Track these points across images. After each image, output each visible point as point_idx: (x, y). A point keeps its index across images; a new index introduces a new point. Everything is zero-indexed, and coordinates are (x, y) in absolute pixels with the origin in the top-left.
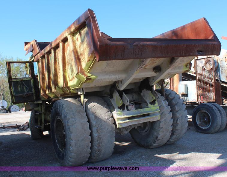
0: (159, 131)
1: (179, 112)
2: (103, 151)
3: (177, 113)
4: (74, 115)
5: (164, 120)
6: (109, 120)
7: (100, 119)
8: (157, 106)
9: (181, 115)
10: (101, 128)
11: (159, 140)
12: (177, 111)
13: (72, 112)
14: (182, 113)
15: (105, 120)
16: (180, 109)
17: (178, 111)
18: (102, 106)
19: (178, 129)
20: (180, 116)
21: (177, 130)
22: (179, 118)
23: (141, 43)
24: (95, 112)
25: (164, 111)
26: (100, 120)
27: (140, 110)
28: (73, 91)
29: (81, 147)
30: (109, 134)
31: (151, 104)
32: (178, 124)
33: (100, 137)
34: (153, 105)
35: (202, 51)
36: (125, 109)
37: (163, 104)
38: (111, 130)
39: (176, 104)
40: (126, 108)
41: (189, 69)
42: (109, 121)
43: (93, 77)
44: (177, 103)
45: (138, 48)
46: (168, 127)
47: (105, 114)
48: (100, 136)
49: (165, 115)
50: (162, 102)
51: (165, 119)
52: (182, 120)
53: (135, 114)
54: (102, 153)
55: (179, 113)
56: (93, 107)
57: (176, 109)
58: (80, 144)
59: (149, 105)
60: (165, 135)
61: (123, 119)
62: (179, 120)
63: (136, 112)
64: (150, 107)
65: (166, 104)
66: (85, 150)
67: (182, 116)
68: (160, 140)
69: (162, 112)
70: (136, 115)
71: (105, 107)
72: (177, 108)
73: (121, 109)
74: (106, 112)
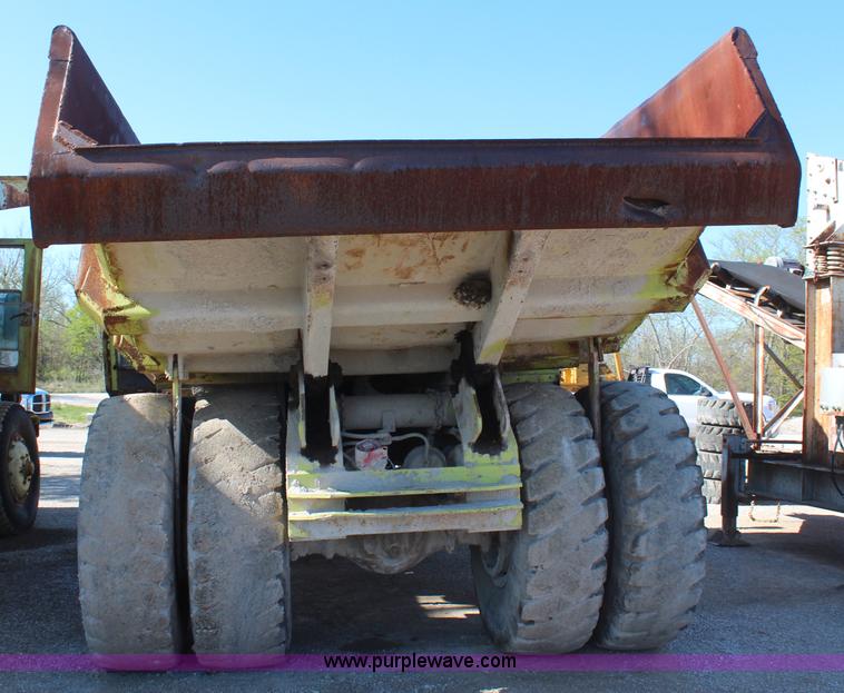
0: (527, 582)
1: (649, 502)
2: (227, 627)
3: (636, 509)
4: (110, 463)
5: (551, 530)
6: (256, 501)
7: (217, 491)
8: (511, 462)
9: (660, 520)
10: (214, 528)
11: (532, 622)
12: (641, 499)
13: (109, 448)
14: (667, 509)
15: (237, 498)
16: (659, 488)
17: (645, 498)
18: (245, 438)
19: (640, 583)
20: (653, 525)
21: (638, 589)
22: (647, 531)
23: (253, 166)
24: (206, 461)
25: (557, 488)
26: (213, 495)
27: (416, 474)
28: (154, 363)
29: (121, 596)
30: (246, 562)
31: (482, 453)
32: (641, 559)
33: (205, 569)
34: (492, 455)
35: (667, 204)
36: (334, 462)
37: (560, 455)
38: (261, 546)
39: (641, 463)
40: (339, 457)
41: (682, 295)
42: (257, 507)
43: (139, 310)
44: (651, 458)
45: (234, 186)
46: (579, 572)
47: (244, 472)
48: (206, 562)
49: (561, 508)
50: (560, 445)
51: (558, 531)
52: (661, 542)
53: (384, 489)
54: (223, 637)
55: (648, 509)
56: (208, 437)
57: (634, 485)
58: (113, 584)
59: (469, 455)
60: (561, 605)
61: (317, 505)
62: (643, 540)
63: (393, 480)
64: (474, 465)
65: (582, 455)
66: (139, 609)
67: (662, 526)
68: (536, 625)
69: (549, 493)
70: (370, 494)
71: (261, 445)
72: (641, 482)
73: (311, 460)
74: (254, 466)
